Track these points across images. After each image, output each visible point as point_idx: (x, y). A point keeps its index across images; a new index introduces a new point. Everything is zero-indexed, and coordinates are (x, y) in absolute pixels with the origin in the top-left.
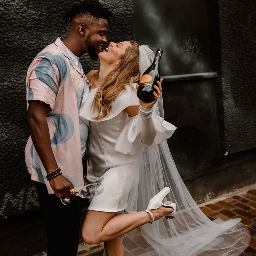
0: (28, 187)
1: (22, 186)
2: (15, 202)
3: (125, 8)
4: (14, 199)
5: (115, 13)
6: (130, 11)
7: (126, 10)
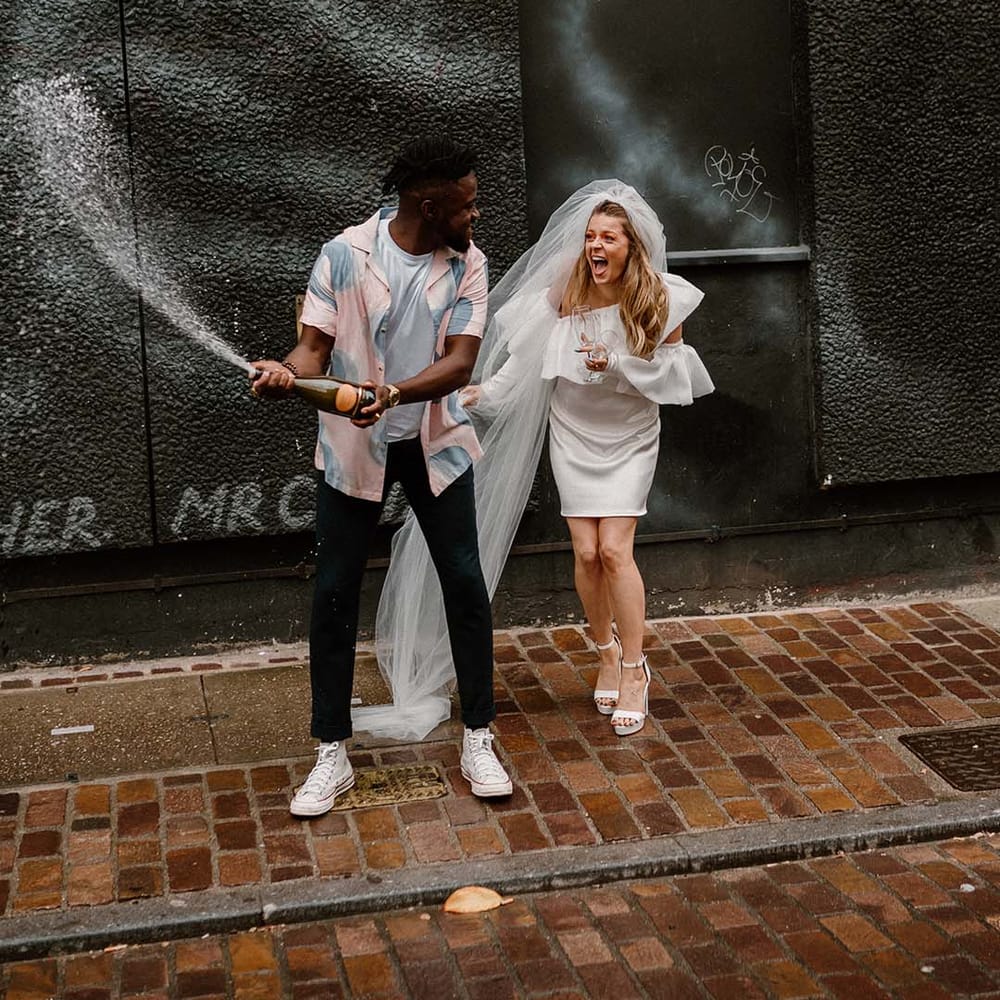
0: (235, 482)
1: (222, 479)
2: (206, 509)
3: (497, 86)
4: (204, 502)
5: (467, 99)
6: (511, 91)
7: (499, 91)
